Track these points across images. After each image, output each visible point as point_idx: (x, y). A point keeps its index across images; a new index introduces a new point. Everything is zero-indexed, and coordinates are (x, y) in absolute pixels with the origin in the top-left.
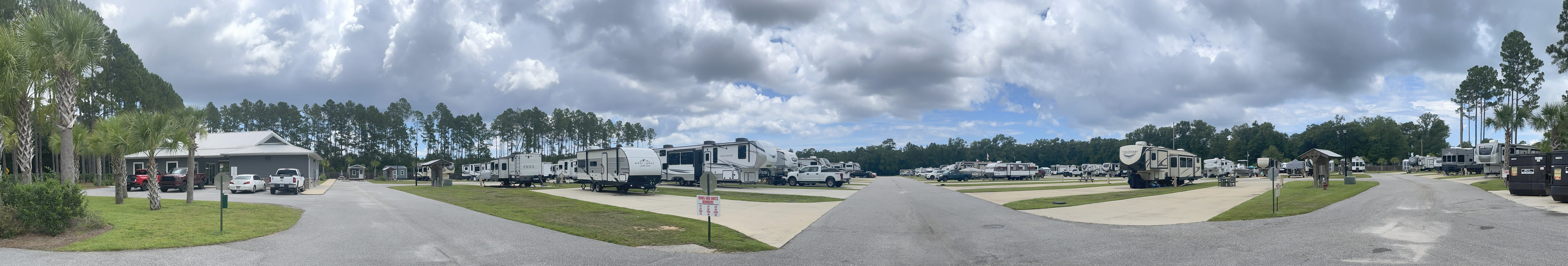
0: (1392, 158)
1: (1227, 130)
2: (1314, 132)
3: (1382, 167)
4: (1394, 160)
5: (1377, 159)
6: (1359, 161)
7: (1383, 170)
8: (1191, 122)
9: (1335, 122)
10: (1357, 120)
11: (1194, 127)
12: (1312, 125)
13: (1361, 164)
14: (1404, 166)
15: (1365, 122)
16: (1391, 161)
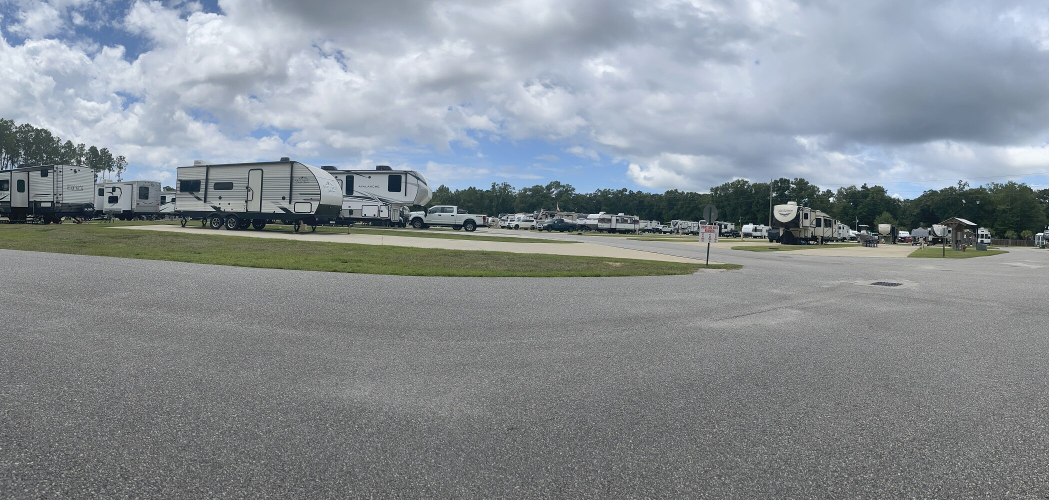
0: (1023, 231)
1: (829, 191)
2: (932, 199)
3: (1010, 240)
4: (1026, 233)
5: (1005, 232)
6: (984, 233)
7: (1012, 245)
8: (792, 180)
9: (957, 189)
10: (983, 187)
11: (795, 186)
12: (929, 191)
13: (987, 237)
14: (1037, 241)
15: (993, 188)
16: (1022, 234)
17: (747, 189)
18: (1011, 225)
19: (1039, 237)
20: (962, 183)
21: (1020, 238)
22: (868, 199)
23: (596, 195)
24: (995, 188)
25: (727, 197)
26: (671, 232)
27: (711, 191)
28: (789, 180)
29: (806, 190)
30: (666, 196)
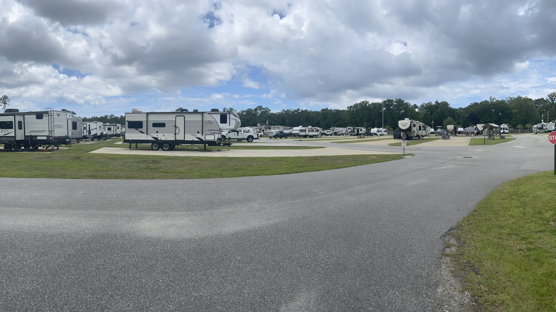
1: (415, 105)
2: (475, 107)
3: (520, 130)
4: (528, 125)
5: (517, 126)
6: (505, 127)
7: (520, 133)
8: (394, 100)
9: (489, 101)
10: (504, 99)
11: (396, 103)
12: (473, 103)
13: (507, 129)
14: (533, 130)
17: (368, 106)
18: (520, 121)
19: (535, 128)
20: (492, 98)
21: (525, 128)
22: (439, 109)
23: (282, 114)
24: (510, 100)
25: (357, 111)
26: (331, 135)
27: (348, 108)
29: (402, 105)
30: (322, 112)
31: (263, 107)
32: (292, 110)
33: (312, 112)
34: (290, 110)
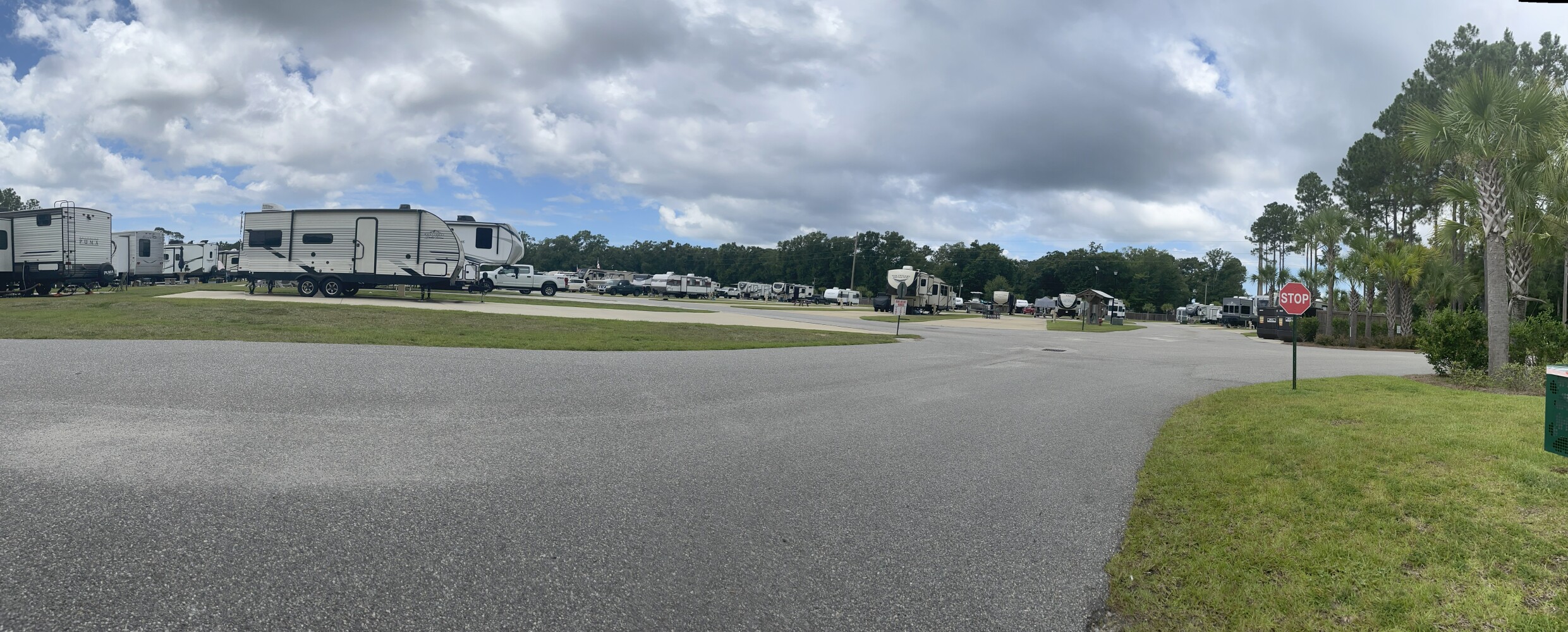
0: (1164, 305)
1: (927, 248)
4: (1166, 307)
5: (1143, 305)
6: (1118, 305)
9: (1089, 251)
11: (885, 241)
13: (1120, 309)
14: (1178, 316)
15: (1130, 253)
16: (1162, 308)
17: (825, 243)
18: (1149, 297)
19: (1180, 312)
20: (1094, 245)
21: (1159, 311)
22: (978, 259)
23: (633, 249)
24: (1132, 254)
25: (799, 252)
26: (738, 297)
27: (779, 246)
28: (878, 234)
29: (898, 246)
30: (722, 250)
31: (592, 234)
32: (656, 242)
33: (700, 249)
34: (652, 243)
